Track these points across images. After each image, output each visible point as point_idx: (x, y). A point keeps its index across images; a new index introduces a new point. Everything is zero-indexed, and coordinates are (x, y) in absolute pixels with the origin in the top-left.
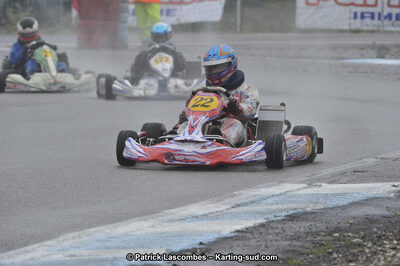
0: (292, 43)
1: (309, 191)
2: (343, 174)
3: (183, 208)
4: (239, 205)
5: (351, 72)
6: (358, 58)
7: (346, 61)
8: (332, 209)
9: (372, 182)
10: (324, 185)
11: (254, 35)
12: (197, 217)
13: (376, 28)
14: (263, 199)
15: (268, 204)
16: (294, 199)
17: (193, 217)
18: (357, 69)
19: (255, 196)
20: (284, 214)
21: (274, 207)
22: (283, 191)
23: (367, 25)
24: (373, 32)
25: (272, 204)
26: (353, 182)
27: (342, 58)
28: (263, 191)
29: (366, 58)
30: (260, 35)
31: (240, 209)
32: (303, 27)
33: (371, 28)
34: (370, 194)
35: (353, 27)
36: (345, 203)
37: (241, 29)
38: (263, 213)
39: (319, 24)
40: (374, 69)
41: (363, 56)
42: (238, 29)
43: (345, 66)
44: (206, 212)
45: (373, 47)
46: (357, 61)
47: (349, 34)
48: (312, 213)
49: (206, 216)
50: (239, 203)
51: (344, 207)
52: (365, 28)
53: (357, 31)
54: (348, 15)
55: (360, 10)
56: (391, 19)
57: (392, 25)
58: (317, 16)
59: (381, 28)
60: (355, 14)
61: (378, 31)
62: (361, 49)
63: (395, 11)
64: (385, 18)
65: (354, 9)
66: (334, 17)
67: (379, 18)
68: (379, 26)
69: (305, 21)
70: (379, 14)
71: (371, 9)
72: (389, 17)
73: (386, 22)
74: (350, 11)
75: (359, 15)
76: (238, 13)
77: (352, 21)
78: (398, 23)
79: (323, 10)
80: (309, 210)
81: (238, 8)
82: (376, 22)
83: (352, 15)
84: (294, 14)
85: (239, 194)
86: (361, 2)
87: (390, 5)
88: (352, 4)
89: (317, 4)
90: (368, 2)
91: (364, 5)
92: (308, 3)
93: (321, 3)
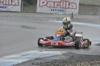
0: (35, 16)
1: (40, 53)
3: (9, 56)
4: (23, 56)
5: (50, 24)
6: (52, 20)
8: (46, 57)
9: (56, 51)
10: (44, 51)
11: (26, 14)
12: (12, 58)
13: (56, 13)
14: (29, 54)
15: (30, 56)
16: (37, 55)
17: (11, 58)
18: (52, 23)
19: (27, 53)
20: (34, 58)
21: (32, 56)
22: (34, 53)
23: (54, 12)
24: (56, 14)
25: (31, 56)
27: (48, 20)
28: (29, 52)
29: (54, 20)
30: (28, 14)
31: (23, 57)
32: (38, 12)
33: (55, 13)
35: (51, 13)
36: (49, 56)
37: (23, 12)
38: (29, 58)
39: (43, 12)
41: (53, 20)
42: (22, 12)
43: (49, 22)
44: (15, 57)
45: (56, 18)
46: (52, 21)
48: (41, 58)
49: (14, 58)
50: (23, 55)
51: (49, 57)
52: (54, 13)
53: (52, 14)
54: (50, 10)
55: (53, 8)
56: (60, 11)
57: (61, 12)
58: (42, 10)
59: (58, 13)
60: (52, 9)
61: (57, 14)
62: (53, 18)
63: (62, 9)
64: (59, 11)
65: (51, 8)
66: (46, 10)
67: (58, 11)
68: (57, 13)
69: (39, 11)
70: (58, 10)
71: (55, 8)
72: (60, 10)
73: (59, 12)
74: (50, 9)
75: (52, 10)
76: (22, 8)
77: (51, 11)
78: (62, 12)
79: (44, 8)
80: (40, 57)
81: (22, 7)
82: (57, 12)
83: (51, 10)
84: (36, 9)
85: (23, 53)
86: (53, 6)
87: (60, 8)
88: (51, 7)
89: (42, 7)
90: (55, 7)
91: (54, 7)
92: (40, 6)
93: (43, 6)
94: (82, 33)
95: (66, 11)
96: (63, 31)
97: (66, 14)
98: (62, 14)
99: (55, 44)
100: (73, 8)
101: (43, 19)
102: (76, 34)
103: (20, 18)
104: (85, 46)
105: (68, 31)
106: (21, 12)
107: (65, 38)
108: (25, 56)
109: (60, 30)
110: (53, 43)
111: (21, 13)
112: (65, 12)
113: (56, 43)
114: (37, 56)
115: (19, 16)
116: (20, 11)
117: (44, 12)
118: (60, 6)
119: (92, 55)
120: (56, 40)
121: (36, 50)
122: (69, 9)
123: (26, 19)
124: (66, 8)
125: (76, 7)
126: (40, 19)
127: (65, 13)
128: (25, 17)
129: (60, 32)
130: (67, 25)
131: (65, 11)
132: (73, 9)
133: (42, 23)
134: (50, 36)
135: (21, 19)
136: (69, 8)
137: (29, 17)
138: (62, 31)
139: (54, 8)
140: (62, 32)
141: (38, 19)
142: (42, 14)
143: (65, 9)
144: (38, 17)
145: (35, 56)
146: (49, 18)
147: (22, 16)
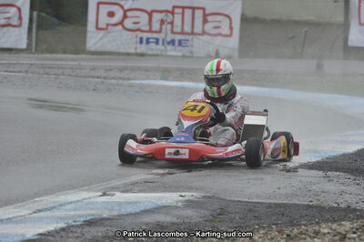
0: (82, 63)
1: (104, 199)
2: (134, 184)
4: (40, 211)
5: (138, 92)
6: (144, 79)
7: (132, 81)
8: (126, 215)
9: (161, 192)
10: (118, 194)
11: (48, 56)
12: (2, 220)
13: (159, 53)
14: (61, 205)
15: (66, 210)
16: (91, 206)
18: (143, 88)
19: (54, 202)
20: (82, 219)
21: (73, 213)
22: (77, 199)
23: (152, 50)
24: (157, 55)
25: (70, 210)
26: (145, 191)
27: (129, 79)
28: (62, 198)
29: (151, 79)
30: (54, 55)
31: (42, 214)
32: (92, 49)
33: (154, 52)
34: (160, 203)
35: (139, 51)
36: (138, 210)
37: (36, 50)
38: (62, 219)
39: (108, 48)
40: (158, 89)
41: (148, 78)
42: (33, 50)
43: (132, 86)
44: (11, 216)
45: (157, 69)
46: (143, 82)
47: (135, 57)
48: (108, 219)
49: (9, 220)
50: (40, 208)
51: (136, 215)
52: (150, 52)
53: (142, 55)
54: (134, 40)
55: (145, 35)
56: (173, 45)
57: (175, 50)
58: (105, 40)
59: (164, 53)
60: (141, 39)
61: (162, 55)
62: (147, 71)
63: (177, 37)
64: (169, 43)
65: (140, 34)
66: (122, 41)
67: (163, 44)
68: (162, 51)
69: (94, 44)
70: (163, 40)
71: (156, 35)
72: (172, 42)
73: (169, 47)
74: (136, 36)
75: (144, 40)
76: (34, 35)
77: (138, 45)
78: (180, 48)
79: (111, 34)
80: (105, 216)
81: (34, 30)
82: (160, 47)
83: (138, 40)
84: (85, 37)
85: (41, 201)
86: (147, 28)
87: (173, 32)
88: (138, 30)
89: (106, 29)
90: (154, 29)
91: (150, 31)
92: (97, 28)
93: (110, 27)
94: (266, 111)
95: (192, 46)
96: (203, 107)
97: (195, 55)
98: (180, 54)
99: (177, 153)
100: (220, 34)
101: (112, 74)
102: (246, 116)
103: (26, 72)
104: (280, 157)
105: (221, 107)
106: (28, 49)
107: (211, 130)
108: (48, 213)
109: (193, 104)
110: (172, 151)
111: (31, 55)
112: (190, 48)
113: (181, 151)
114: (93, 212)
115: (22, 64)
116: (24, 46)
117: (113, 50)
118: (172, 27)
119: (291, 205)
120: (183, 139)
121: (87, 190)
122: (205, 38)
123: (47, 74)
124: (192, 33)
125: (231, 28)
126: (99, 75)
127: (192, 52)
128: (43, 66)
129: (192, 110)
130: (219, 88)
131: (188, 43)
132: (220, 38)
133: (109, 89)
134: (157, 127)
135: (30, 75)
136: (204, 33)
137: (59, 68)
138: (198, 108)
139: (149, 35)
140: (199, 111)
141: (93, 73)
142: (107, 57)
143: (190, 37)
144: (94, 69)
145: (83, 212)
146: (133, 69)
147: (31, 65)
